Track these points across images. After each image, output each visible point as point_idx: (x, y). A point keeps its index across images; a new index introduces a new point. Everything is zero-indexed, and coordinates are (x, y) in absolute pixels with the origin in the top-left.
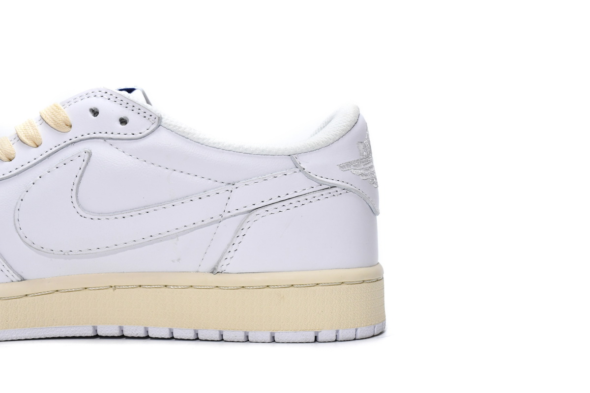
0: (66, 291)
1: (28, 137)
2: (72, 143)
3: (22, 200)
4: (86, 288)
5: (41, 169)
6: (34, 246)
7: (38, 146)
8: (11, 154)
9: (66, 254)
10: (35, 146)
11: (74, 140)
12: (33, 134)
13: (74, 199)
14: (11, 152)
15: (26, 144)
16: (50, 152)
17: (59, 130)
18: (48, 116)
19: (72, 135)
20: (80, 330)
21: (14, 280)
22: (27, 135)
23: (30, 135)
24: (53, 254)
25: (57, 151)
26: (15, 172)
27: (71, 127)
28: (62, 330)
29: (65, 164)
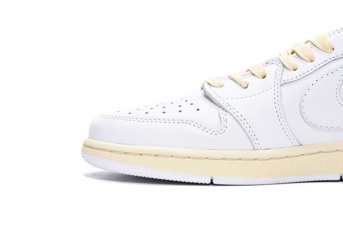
0: (326, 152)
1: (306, 56)
2: (335, 60)
3: (305, 95)
4: (337, 150)
5: (317, 75)
6: (311, 124)
7: (312, 61)
8: (296, 66)
9: (329, 129)
10: (311, 61)
11: (336, 57)
12: (309, 53)
13: (338, 95)
14: (296, 65)
15: (305, 60)
16: (321, 65)
17: (326, 51)
18: (317, 43)
19: (334, 54)
20: (332, 176)
21: (296, 145)
22: (305, 54)
23: (307, 54)
24: (322, 129)
25: (325, 65)
26: (299, 77)
27: (333, 50)
28: (321, 177)
29: (332, 73)
